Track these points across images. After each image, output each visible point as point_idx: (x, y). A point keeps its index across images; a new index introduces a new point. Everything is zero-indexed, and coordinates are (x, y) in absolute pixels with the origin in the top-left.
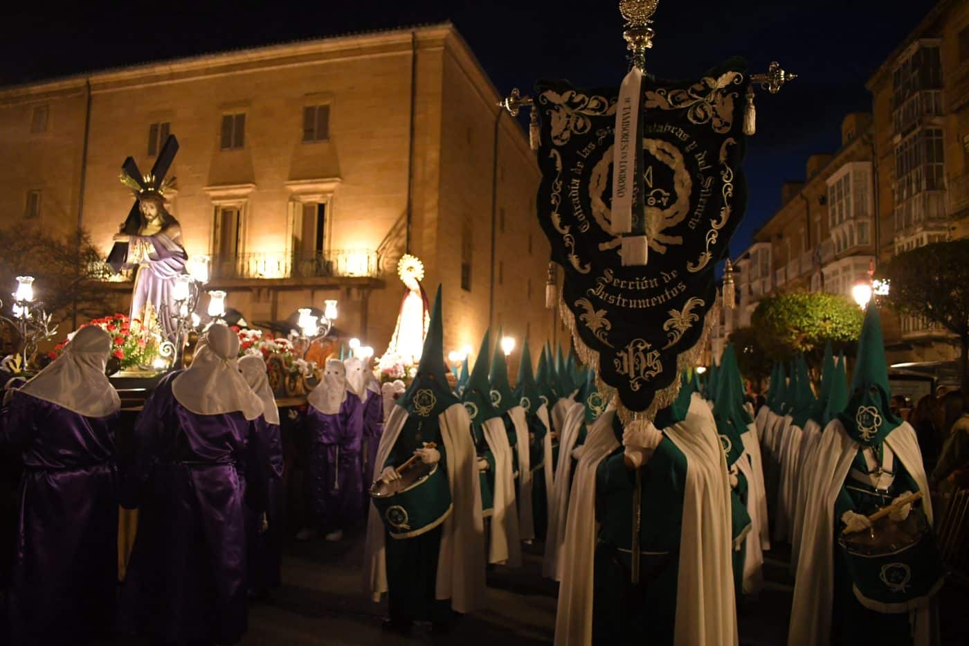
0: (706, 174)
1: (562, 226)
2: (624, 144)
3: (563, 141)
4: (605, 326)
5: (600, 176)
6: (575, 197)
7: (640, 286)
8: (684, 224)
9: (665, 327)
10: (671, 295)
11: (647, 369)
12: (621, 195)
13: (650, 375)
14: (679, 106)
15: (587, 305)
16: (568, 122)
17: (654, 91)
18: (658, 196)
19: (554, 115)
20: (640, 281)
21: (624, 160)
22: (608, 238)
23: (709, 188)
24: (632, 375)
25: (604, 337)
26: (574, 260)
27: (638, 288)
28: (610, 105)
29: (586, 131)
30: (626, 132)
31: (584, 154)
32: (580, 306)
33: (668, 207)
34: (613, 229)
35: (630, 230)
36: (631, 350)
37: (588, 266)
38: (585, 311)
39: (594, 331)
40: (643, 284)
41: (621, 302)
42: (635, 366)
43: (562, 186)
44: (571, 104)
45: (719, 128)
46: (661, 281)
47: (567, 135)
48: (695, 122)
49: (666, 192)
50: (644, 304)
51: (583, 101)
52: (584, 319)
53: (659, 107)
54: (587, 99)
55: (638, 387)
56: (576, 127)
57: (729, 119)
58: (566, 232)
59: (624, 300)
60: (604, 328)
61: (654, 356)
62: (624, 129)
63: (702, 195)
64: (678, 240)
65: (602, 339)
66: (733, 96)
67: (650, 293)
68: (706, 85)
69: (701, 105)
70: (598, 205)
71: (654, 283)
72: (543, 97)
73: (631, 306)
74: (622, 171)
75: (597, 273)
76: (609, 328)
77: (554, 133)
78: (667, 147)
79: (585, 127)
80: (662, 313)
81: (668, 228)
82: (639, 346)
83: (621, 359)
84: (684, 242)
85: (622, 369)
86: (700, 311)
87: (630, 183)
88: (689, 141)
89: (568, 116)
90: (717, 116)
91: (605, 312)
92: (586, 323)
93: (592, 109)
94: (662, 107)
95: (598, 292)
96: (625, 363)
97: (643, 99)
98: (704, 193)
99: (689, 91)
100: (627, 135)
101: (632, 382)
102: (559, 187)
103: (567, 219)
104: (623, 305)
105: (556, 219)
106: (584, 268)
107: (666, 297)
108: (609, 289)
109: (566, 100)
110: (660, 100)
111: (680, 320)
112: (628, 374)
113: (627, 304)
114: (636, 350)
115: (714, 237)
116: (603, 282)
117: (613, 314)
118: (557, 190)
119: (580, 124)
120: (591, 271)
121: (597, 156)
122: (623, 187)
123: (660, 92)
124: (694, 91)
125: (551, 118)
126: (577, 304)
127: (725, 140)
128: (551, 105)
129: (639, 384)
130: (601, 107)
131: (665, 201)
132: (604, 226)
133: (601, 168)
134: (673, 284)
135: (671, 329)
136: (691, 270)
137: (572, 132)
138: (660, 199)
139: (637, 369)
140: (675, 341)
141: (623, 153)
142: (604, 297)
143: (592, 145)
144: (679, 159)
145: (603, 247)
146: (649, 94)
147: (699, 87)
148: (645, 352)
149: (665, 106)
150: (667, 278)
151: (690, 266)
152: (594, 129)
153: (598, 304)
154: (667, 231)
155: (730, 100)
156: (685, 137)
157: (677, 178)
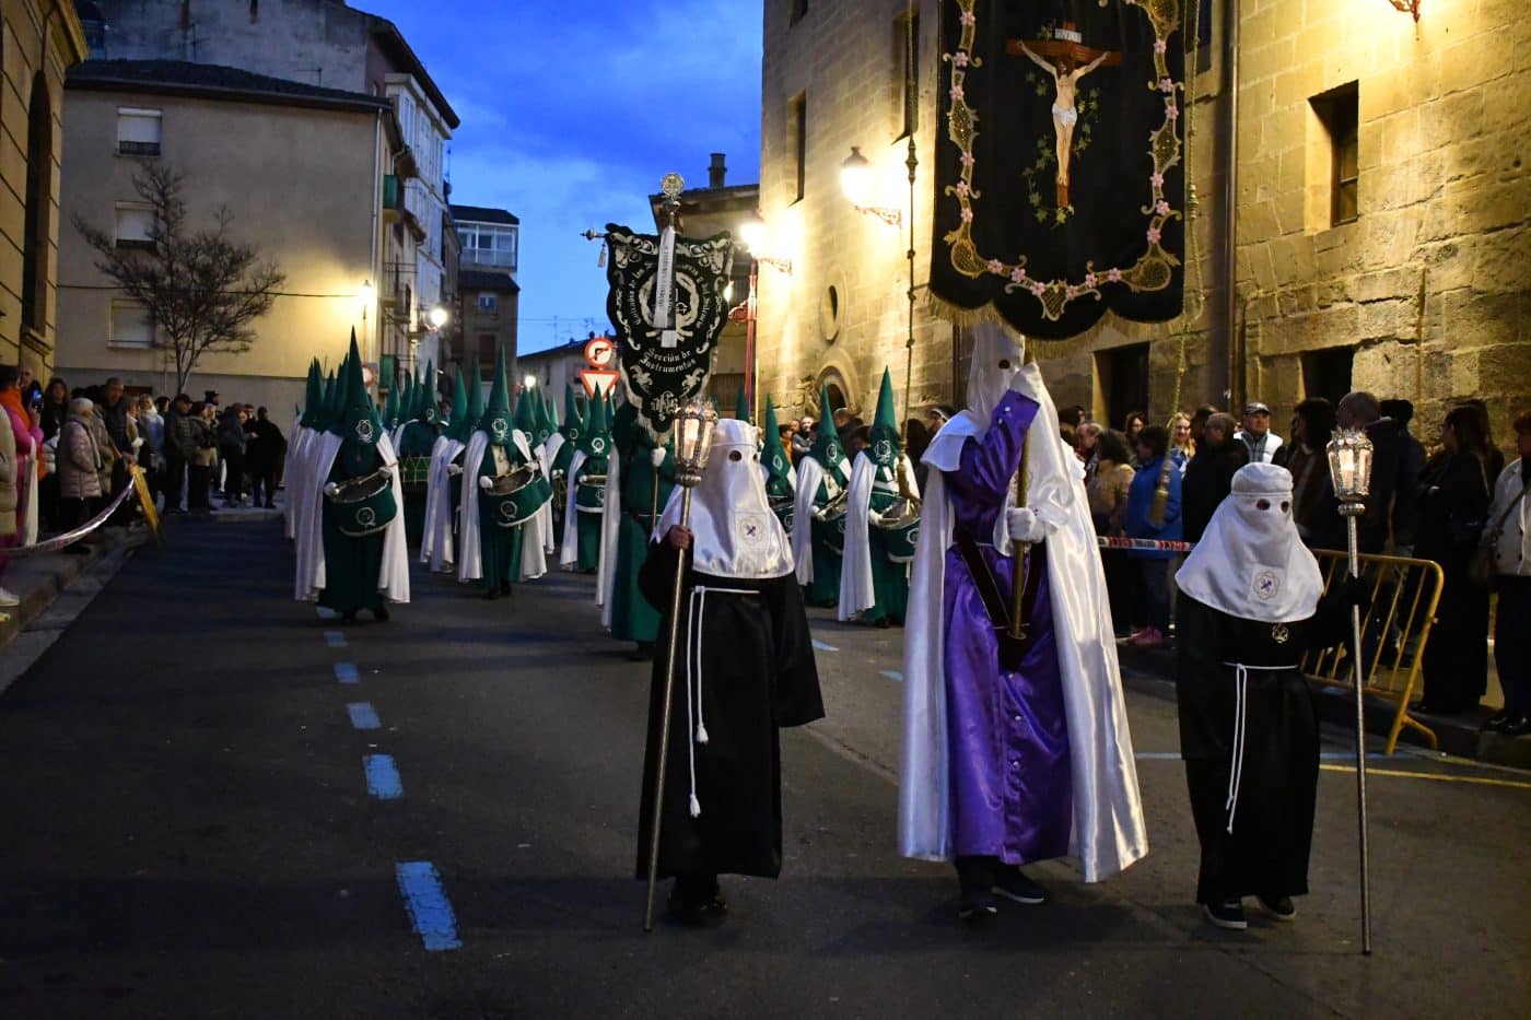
0: (707, 296)
1: (623, 319)
2: (664, 273)
3: (623, 266)
4: (648, 382)
5: (647, 291)
6: (631, 302)
8: (693, 325)
9: (683, 385)
10: (686, 365)
11: (670, 408)
12: (661, 304)
13: (672, 411)
14: (694, 256)
15: (637, 368)
16: (626, 254)
17: (682, 244)
18: (681, 307)
19: (618, 247)
20: (670, 356)
21: (663, 283)
22: (652, 329)
23: (708, 304)
24: (661, 411)
25: (646, 389)
26: (631, 341)
27: (669, 361)
28: (656, 248)
29: (639, 261)
30: (665, 267)
31: (637, 275)
32: (634, 369)
33: (686, 313)
34: (655, 325)
35: (666, 326)
36: (662, 397)
37: (639, 346)
38: (636, 373)
39: (641, 384)
40: (671, 359)
41: (658, 368)
42: (664, 406)
43: (623, 294)
44: (632, 244)
45: (716, 271)
46: (681, 357)
47: (625, 262)
48: (702, 265)
49: (685, 305)
50: (671, 370)
51: (639, 244)
52: (635, 377)
53: (685, 254)
54: (641, 243)
55: (664, 418)
56: (631, 257)
57: (721, 266)
58: (625, 323)
59: (660, 367)
60: (647, 384)
61: (675, 400)
62: (664, 265)
63: (704, 308)
64: (690, 334)
66: (724, 253)
67: (674, 364)
68: (712, 246)
69: (706, 256)
70: (645, 310)
71: (677, 358)
72: (611, 236)
73: (664, 371)
74: (662, 291)
75: (644, 349)
76: (650, 384)
77: (617, 260)
78: (687, 278)
79: (637, 258)
80: (681, 376)
81: (686, 326)
82: (667, 395)
83: (655, 402)
84: (694, 335)
86: (701, 375)
87: (667, 298)
88: (698, 277)
89: (627, 250)
90: (714, 263)
91: (648, 374)
92: (636, 379)
93: (644, 249)
95: (645, 361)
96: (658, 405)
97: (676, 248)
98: (706, 307)
99: (702, 247)
101: (660, 415)
103: (627, 316)
104: (660, 370)
105: (619, 314)
106: (637, 347)
107: (684, 367)
108: (652, 360)
109: (627, 241)
110: (684, 250)
111: (691, 380)
112: (658, 411)
113: (662, 369)
114: (665, 398)
115: (711, 333)
116: (649, 356)
117: (654, 374)
118: (621, 296)
119: (634, 256)
120: (641, 348)
121: (644, 279)
122: (662, 300)
123: (685, 246)
124: (705, 248)
125: (616, 249)
126: (632, 368)
127: (717, 277)
128: (616, 242)
129: (664, 416)
130: (649, 249)
131: (684, 310)
132: (648, 322)
133: (649, 285)
134: (688, 359)
135: (686, 385)
136: (698, 352)
137: (629, 260)
138: (682, 309)
139: (665, 408)
140: (687, 392)
141: (664, 279)
142: (648, 365)
143: (642, 271)
144: (694, 286)
145: (649, 335)
146: (679, 245)
147: (707, 246)
148: (670, 399)
149: (688, 254)
150: (684, 355)
151: (698, 350)
152: (643, 261)
153: (645, 369)
154: (685, 328)
155: (721, 255)
156: (696, 273)
157: (692, 297)
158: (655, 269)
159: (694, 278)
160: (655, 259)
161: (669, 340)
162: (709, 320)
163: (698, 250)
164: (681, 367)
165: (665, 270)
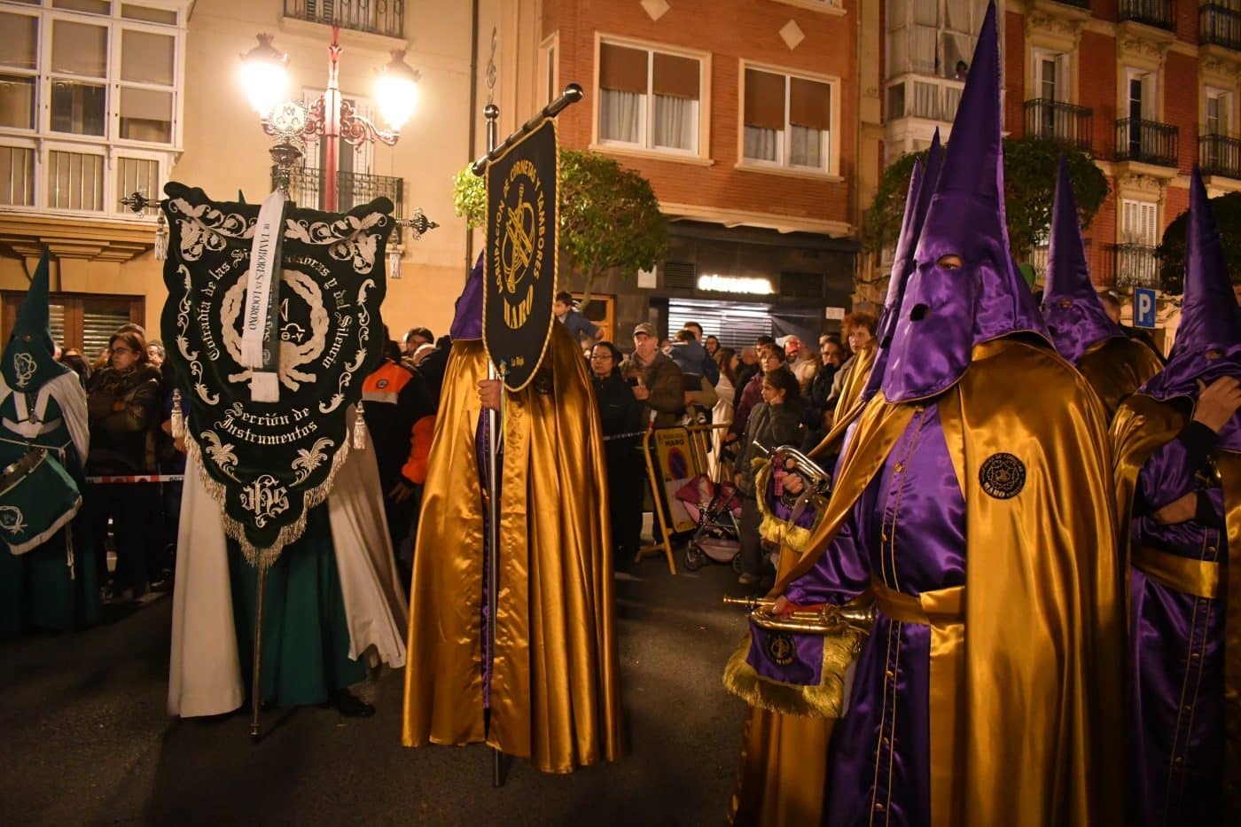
0: (344, 312)
1: (189, 352)
2: (259, 273)
3: (194, 256)
4: (232, 461)
5: (233, 301)
6: (205, 322)
7: (270, 422)
9: (294, 466)
10: (301, 433)
11: (274, 505)
12: (252, 327)
13: (276, 512)
14: (319, 243)
15: (213, 437)
16: (201, 236)
17: (296, 221)
18: (293, 331)
19: (185, 225)
20: (270, 417)
21: (258, 290)
22: (239, 369)
23: (346, 327)
24: (258, 511)
25: (231, 471)
26: (202, 390)
27: (268, 424)
28: (248, 226)
29: (220, 249)
30: (262, 261)
31: (217, 274)
32: (207, 438)
33: (303, 342)
34: (243, 362)
35: (261, 366)
36: (258, 486)
37: (216, 398)
38: (212, 444)
39: (220, 465)
40: (272, 422)
41: (250, 437)
42: (262, 502)
43: (190, 306)
44: (204, 219)
45: (360, 269)
46: (291, 418)
47: (198, 250)
48: (336, 258)
49: (301, 328)
51: (218, 219)
52: (211, 452)
53: (299, 239)
54: (222, 217)
55: (263, 523)
56: (209, 242)
57: (370, 259)
59: (253, 435)
60: (230, 463)
61: (280, 493)
62: (261, 258)
63: (338, 334)
64: (312, 378)
65: (228, 473)
66: (377, 237)
67: (279, 430)
68: (349, 225)
69: (344, 243)
71: (285, 420)
72: (173, 205)
73: (260, 442)
74: (256, 302)
75: (225, 405)
76: (235, 463)
77: (183, 246)
79: (219, 245)
80: (291, 451)
81: (302, 365)
82: (266, 483)
83: (247, 494)
84: (317, 380)
85: (248, 504)
86: (330, 451)
87: (264, 315)
88: (329, 278)
90: (359, 255)
91: (232, 447)
92: (212, 456)
93: (228, 229)
94: (303, 240)
96: (251, 499)
97: (284, 227)
98: (341, 332)
99: (332, 227)
100: (262, 264)
101: (257, 518)
102: (187, 308)
103: (196, 344)
104: (252, 440)
106: (212, 399)
107: (296, 435)
108: (238, 422)
109: (201, 214)
111: (309, 459)
112: (253, 511)
113: (256, 439)
114: (263, 487)
115: (348, 379)
116: (232, 415)
117: (241, 448)
118: (186, 310)
119: (214, 240)
120: (219, 402)
122: (255, 319)
123: (302, 224)
124: (337, 229)
125: (181, 227)
126: (203, 435)
127: (364, 281)
128: (182, 215)
129: (264, 520)
131: (300, 337)
132: (236, 357)
135: (300, 468)
136: (323, 411)
137: (204, 247)
138: (295, 334)
139: (263, 505)
140: (303, 479)
141: (258, 283)
142: (233, 430)
143: (226, 267)
144: (318, 293)
145: (233, 379)
146: (290, 222)
147: (342, 225)
148: (272, 488)
149: (306, 239)
150: (298, 416)
151: (322, 406)
152: (229, 249)
153: (226, 438)
154: (301, 368)
155: (372, 240)
156: (326, 272)
157: (313, 315)
158: (245, 265)
159: (321, 281)
160: (248, 244)
161: (265, 389)
162: (348, 354)
163: (325, 232)
164: (291, 437)
165: (261, 264)
